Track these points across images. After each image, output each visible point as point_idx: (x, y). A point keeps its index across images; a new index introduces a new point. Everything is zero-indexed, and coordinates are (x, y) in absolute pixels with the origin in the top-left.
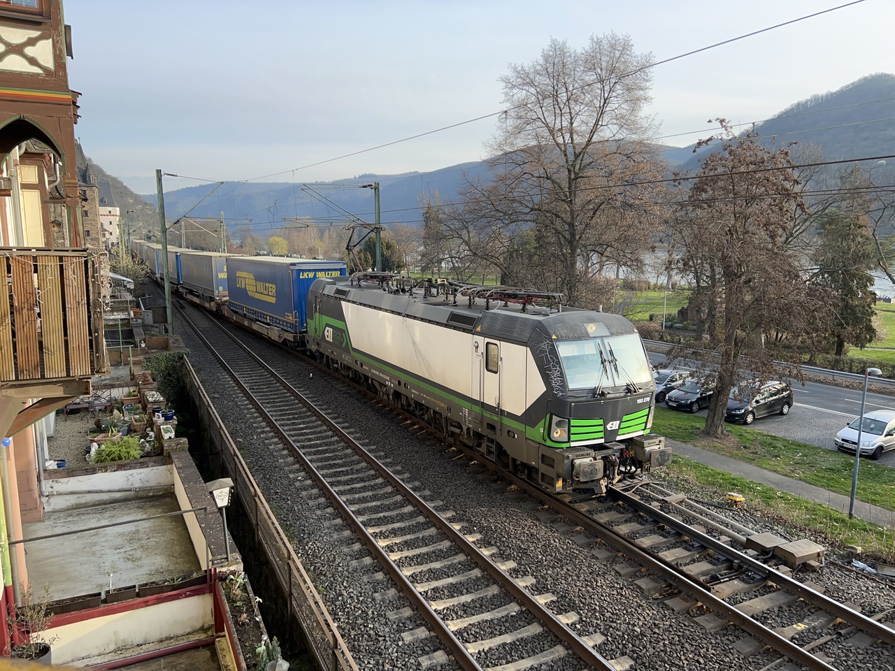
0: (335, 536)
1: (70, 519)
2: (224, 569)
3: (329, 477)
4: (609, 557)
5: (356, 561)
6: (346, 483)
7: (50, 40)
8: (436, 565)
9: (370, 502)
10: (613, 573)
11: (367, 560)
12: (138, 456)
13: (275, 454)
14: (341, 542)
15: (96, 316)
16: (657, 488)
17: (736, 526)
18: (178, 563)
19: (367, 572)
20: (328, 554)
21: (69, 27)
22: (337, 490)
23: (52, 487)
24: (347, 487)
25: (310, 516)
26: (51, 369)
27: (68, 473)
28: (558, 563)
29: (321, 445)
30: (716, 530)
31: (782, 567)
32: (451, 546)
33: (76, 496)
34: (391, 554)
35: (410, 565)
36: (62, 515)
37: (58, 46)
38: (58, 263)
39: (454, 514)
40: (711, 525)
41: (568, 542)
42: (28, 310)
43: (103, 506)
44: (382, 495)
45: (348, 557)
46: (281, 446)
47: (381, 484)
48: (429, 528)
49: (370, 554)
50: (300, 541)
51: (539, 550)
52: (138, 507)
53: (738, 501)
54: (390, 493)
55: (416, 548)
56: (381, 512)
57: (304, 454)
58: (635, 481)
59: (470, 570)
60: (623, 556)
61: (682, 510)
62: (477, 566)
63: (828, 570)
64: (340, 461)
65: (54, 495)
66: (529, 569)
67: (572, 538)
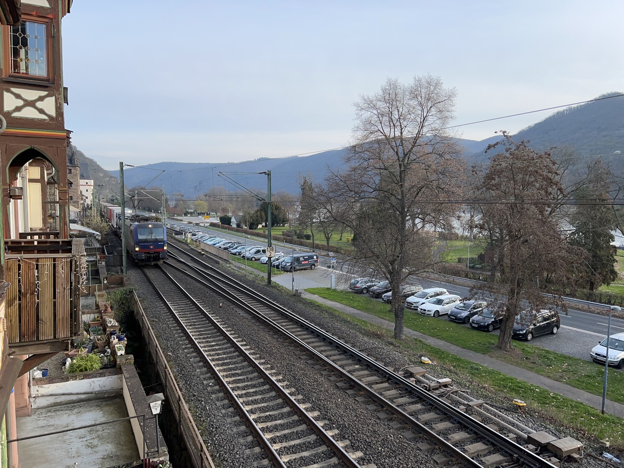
0: (235, 430)
1: (49, 414)
2: (155, 460)
3: (231, 384)
4: (429, 449)
5: (249, 450)
6: (243, 388)
7: (54, 97)
8: (305, 454)
9: (259, 403)
10: (432, 462)
11: (257, 450)
12: (98, 368)
13: (194, 365)
14: (238, 434)
15: (75, 297)
16: (463, 394)
17: (519, 426)
18: (123, 450)
19: (256, 459)
20: (230, 444)
21: (67, 88)
22: (236, 394)
23: (38, 391)
24: (244, 392)
25: (217, 414)
26: (43, 334)
27: (50, 380)
28: (392, 454)
29: (226, 359)
30: (506, 428)
31: (553, 459)
32: (317, 439)
33: (54, 397)
34: (274, 444)
35: (288, 454)
36: (43, 411)
37: (59, 101)
38: (52, 263)
39: (320, 413)
40: (502, 424)
41: (400, 437)
42: (30, 294)
43: (73, 405)
44: (268, 398)
45: (244, 447)
46: (198, 359)
47: (268, 390)
48: (301, 424)
49: (259, 445)
50: (210, 434)
51: (380, 443)
52: (97, 406)
53: (521, 406)
54: (274, 397)
55: (292, 440)
56: (268, 411)
57: (214, 365)
58: (448, 389)
59: (330, 458)
60: (439, 448)
61: (481, 412)
62: (335, 455)
63: (586, 460)
64: (239, 372)
65: (39, 396)
66: (372, 459)
67: (403, 434)
